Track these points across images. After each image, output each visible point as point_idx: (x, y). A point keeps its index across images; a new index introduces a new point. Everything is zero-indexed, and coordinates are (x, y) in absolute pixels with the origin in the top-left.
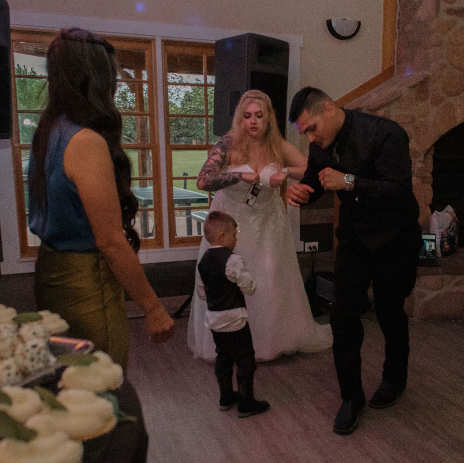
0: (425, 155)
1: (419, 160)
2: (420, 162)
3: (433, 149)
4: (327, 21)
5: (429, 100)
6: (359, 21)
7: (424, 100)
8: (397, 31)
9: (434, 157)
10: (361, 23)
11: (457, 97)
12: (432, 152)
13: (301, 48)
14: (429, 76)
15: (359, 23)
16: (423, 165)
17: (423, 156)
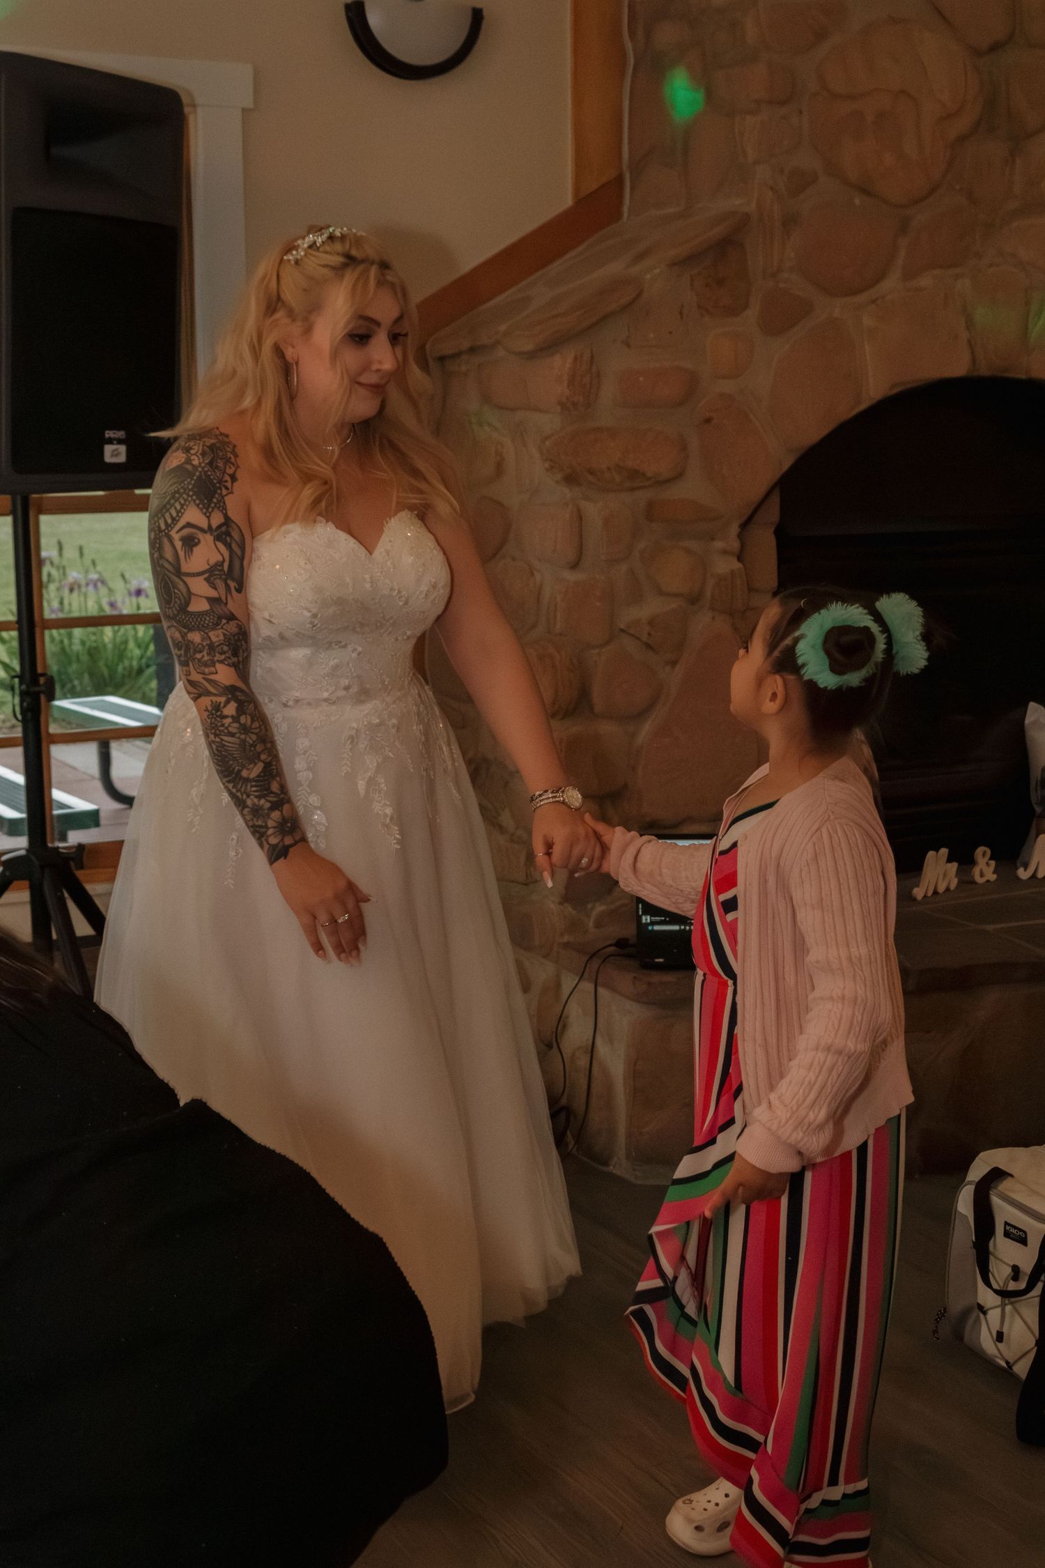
0: (745, 525)
1: (719, 544)
2: (725, 552)
3: (776, 499)
4: (348, 7)
5: (752, 313)
6: (478, 6)
7: (733, 311)
8: (629, 46)
9: (780, 533)
10: (485, 13)
11: (861, 298)
12: (773, 513)
13: (243, 110)
14: (747, 217)
15: (477, 16)
16: (737, 565)
17: (734, 529)
